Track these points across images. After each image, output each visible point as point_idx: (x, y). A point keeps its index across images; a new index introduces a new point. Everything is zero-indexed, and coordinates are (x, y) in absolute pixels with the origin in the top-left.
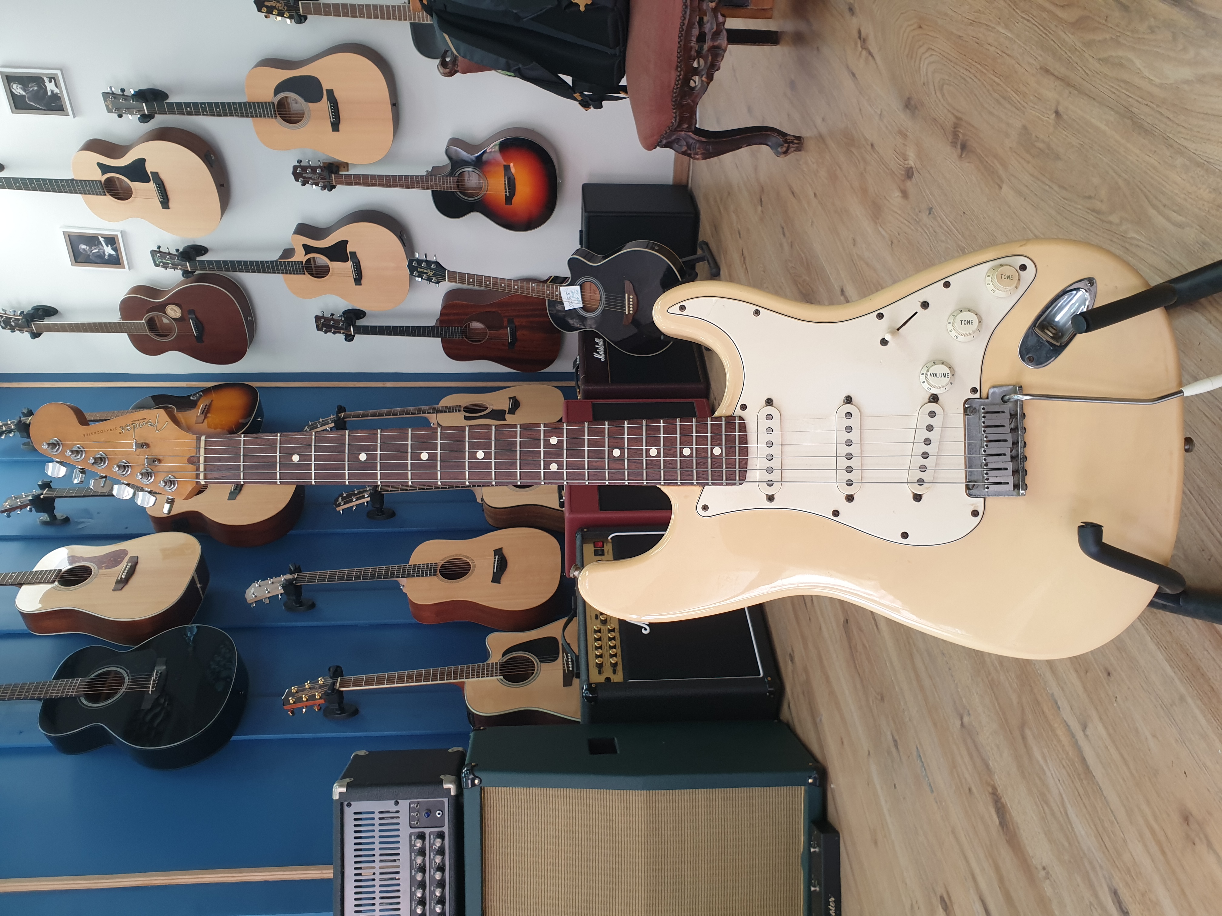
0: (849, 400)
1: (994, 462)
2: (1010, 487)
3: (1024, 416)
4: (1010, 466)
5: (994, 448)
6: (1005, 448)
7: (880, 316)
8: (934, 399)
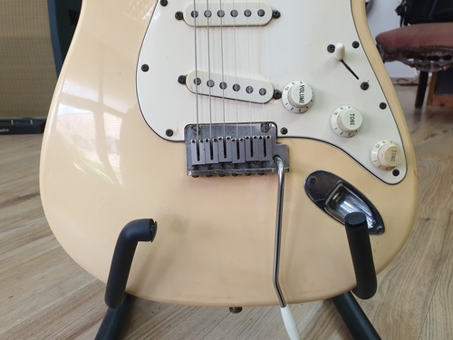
0: (276, 15)
1: (218, 148)
2: (195, 162)
3: (262, 174)
4: (215, 161)
5: (231, 148)
6: (232, 157)
7: (356, 45)
8: (277, 95)
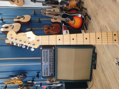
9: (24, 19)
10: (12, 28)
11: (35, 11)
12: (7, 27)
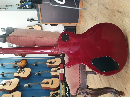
9: (23, 74)
10: (10, 85)
11: (36, 62)
12: (4, 84)
